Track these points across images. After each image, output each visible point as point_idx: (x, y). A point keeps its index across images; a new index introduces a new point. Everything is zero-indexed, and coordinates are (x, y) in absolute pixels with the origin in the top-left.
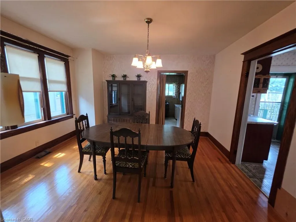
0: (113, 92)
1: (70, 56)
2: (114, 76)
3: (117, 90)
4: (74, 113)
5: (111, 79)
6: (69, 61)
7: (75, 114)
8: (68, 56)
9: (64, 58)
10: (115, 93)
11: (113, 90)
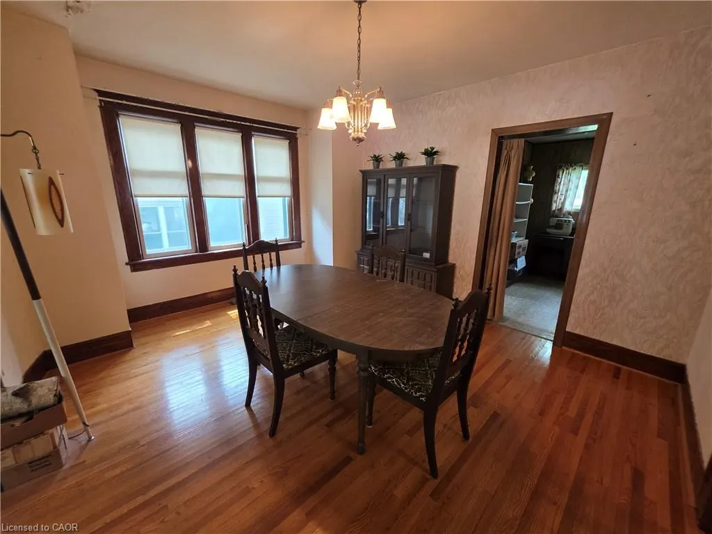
0: (368, 198)
1: (298, 128)
2: (377, 159)
3: (375, 194)
4: (303, 239)
5: (370, 166)
6: (298, 136)
7: (304, 242)
8: (296, 129)
9: (289, 134)
10: (370, 199)
11: (368, 194)
